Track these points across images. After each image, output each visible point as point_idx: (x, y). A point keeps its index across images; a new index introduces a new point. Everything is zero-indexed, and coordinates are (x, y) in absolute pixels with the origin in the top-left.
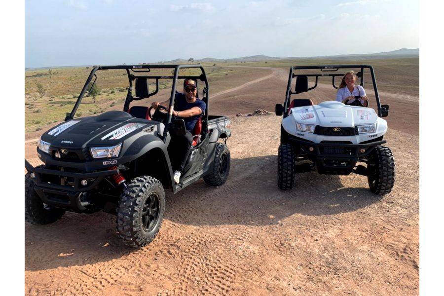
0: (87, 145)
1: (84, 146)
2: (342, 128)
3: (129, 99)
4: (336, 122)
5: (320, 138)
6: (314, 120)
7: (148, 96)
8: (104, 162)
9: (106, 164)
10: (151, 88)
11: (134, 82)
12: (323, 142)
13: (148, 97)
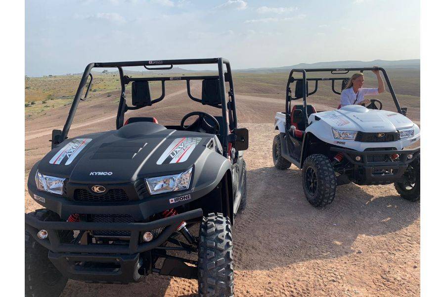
0: (139, 175)
1: (135, 177)
2: (386, 133)
3: (122, 108)
4: (379, 127)
5: (363, 146)
6: (351, 126)
7: (150, 103)
8: (170, 200)
9: (174, 202)
10: (154, 94)
11: (129, 87)
12: (367, 150)
13: (150, 105)
